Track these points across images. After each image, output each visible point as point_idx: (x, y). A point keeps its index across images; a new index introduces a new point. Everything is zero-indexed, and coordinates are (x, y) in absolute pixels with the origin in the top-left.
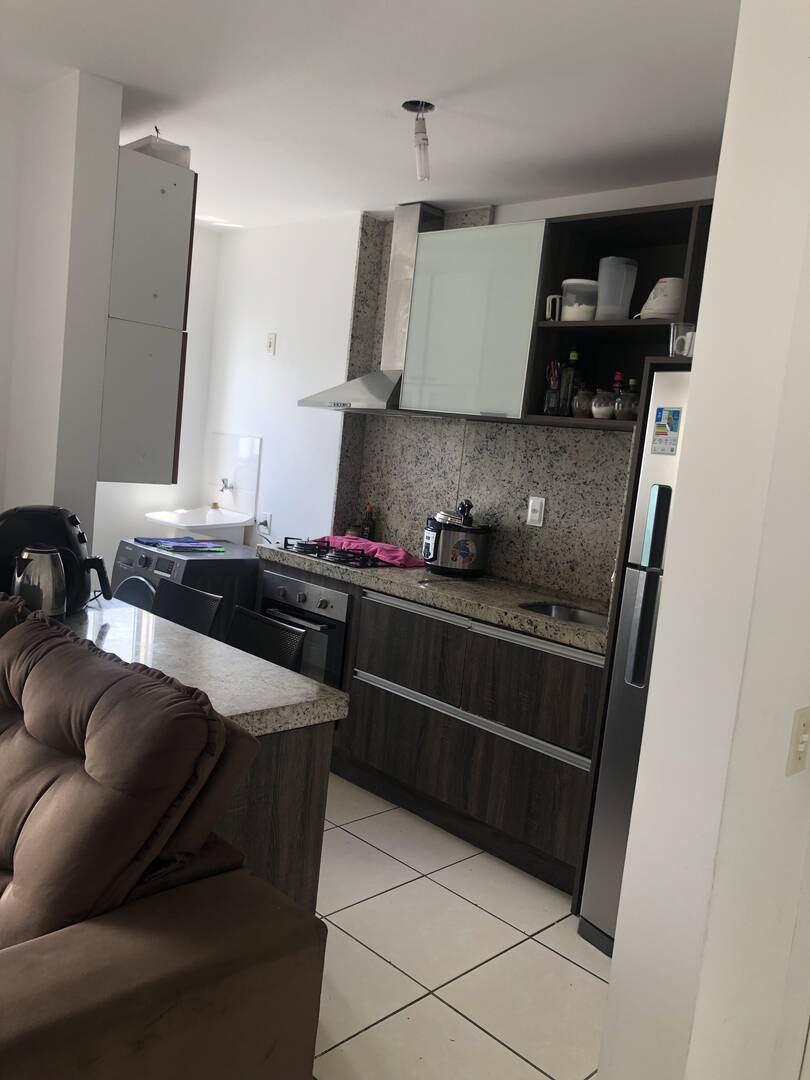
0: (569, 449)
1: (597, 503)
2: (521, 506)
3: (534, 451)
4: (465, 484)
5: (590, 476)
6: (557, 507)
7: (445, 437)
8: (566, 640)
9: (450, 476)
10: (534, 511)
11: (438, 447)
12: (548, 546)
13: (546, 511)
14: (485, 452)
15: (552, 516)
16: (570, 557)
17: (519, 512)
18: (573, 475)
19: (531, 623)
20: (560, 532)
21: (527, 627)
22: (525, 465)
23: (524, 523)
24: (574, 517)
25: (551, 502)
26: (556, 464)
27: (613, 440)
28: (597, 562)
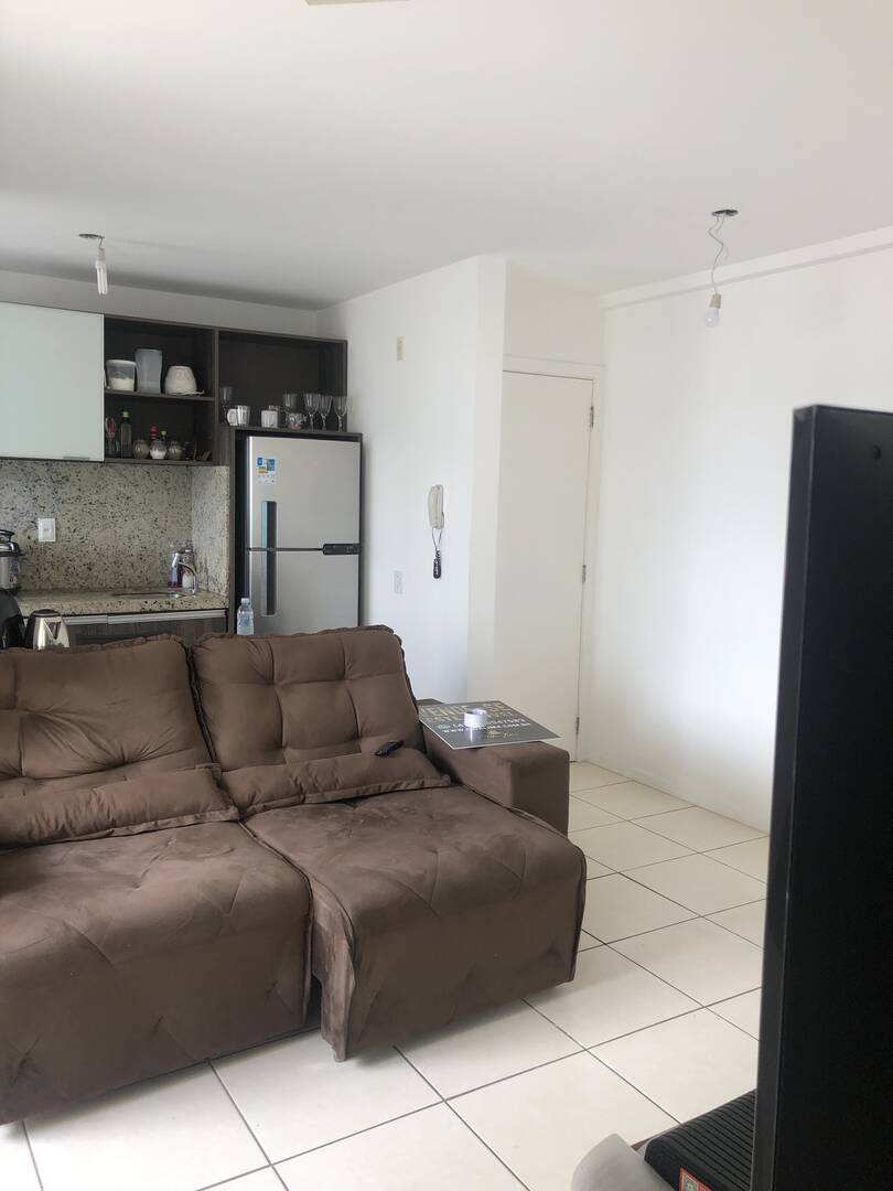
0: (71, 478)
1: (104, 517)
2: (30, 528)
3: (36, 481)
5: (95, 498)
6: (67, 525)
8: (198, 607)
10: (45, 530)
12: (64, 556)
13: (57, 529)
15: (64, 532)
16: (87, 561)
17: (29, 533)
18: (79, 498)
19: (168, 603)
20: (73, 543)
22: (28, 493)
23: (36, 542)
24: (84, 531)
25: (60, 521)
26: (60, 491)
27: (111, 470)
28: (111, 560)
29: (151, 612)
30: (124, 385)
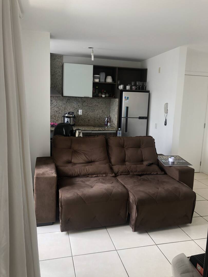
0: (86, 101)
1: (92, 110)
2: (77, 112)
3: (79, 102)
4: (63, 109)
5: (90, 105)
6: (85, 111)
7: (57, 100)
8: (111, 130)
9: (59, 108)
10: (80, 112)
11: (55, 102)
12: (84, 118)
13: (83, 112)
14: (67, 102)
15: (84, 113)
16: (88, 119)
17: (77, 113)
18: (87, 105)
19: (104, 129)
20: (86, 115)
21: (104, 130)
22: (77, 104)
23: (78, 115)
24: (88, 113)
25: (83, 110)
26: (83, 104)
27: (93, 99)
28: (93, 119)
29: (101, 131)
30: (97, 80)
